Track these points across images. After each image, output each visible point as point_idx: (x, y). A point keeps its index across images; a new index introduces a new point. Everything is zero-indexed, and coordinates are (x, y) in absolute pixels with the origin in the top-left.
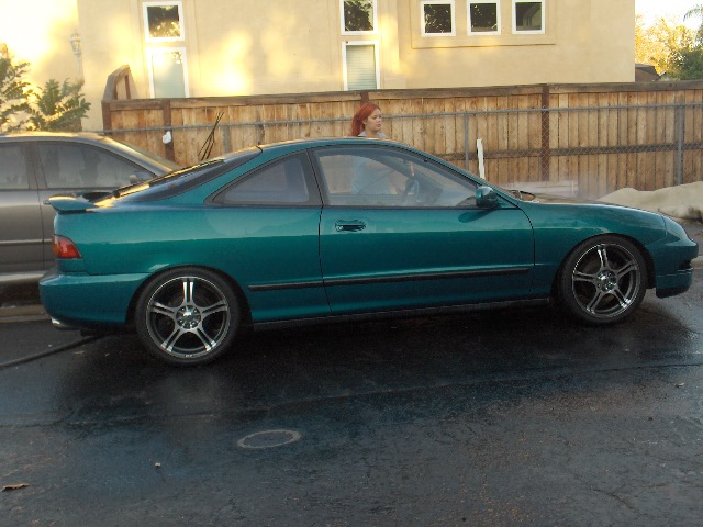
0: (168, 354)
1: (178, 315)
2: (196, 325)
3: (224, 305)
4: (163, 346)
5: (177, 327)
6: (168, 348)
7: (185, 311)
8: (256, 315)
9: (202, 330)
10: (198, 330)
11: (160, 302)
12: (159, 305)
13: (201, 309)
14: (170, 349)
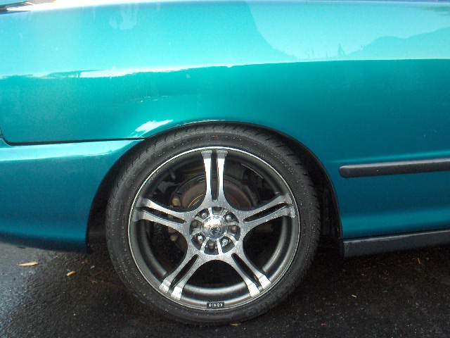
0: (173, 304)
1: (194, 225)
2: (229, 245)
3: (286, 206)
4: (164, 286)
5: (192, 250)
6: (174, 290)
7: (206, 218)
8: (349, 224)
9: (242, 256)
10: (235, 256)
11: (155, 200)
12: (153, 205)
13: (241, 215)
14: (177, 293)
